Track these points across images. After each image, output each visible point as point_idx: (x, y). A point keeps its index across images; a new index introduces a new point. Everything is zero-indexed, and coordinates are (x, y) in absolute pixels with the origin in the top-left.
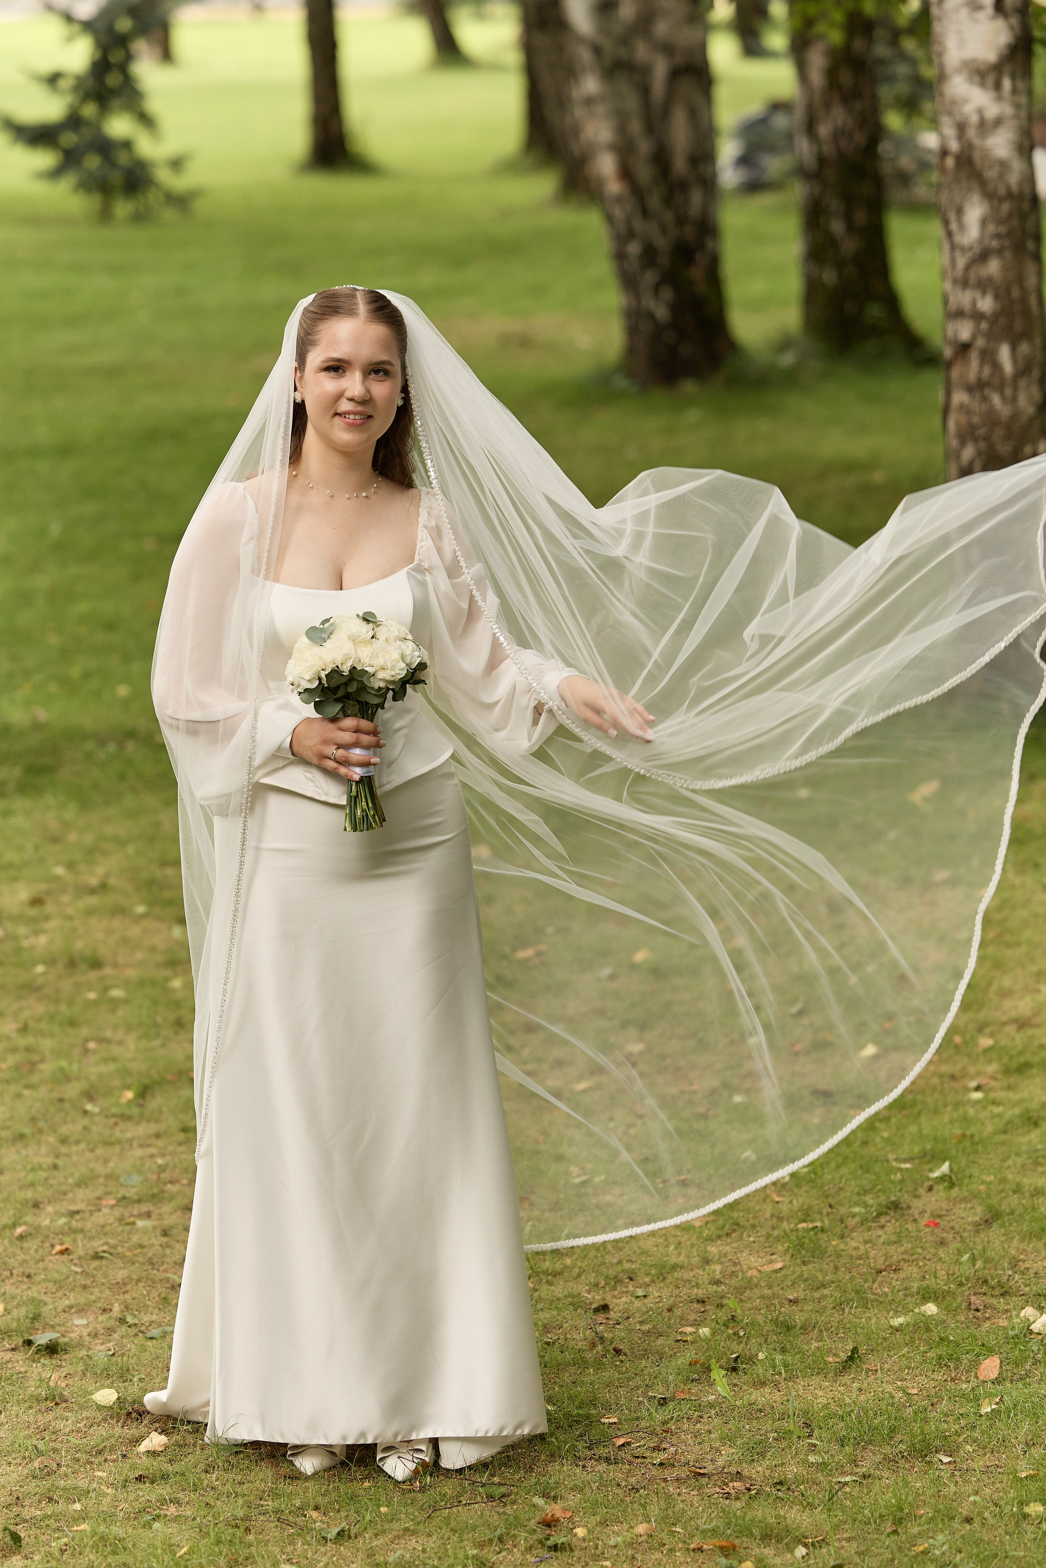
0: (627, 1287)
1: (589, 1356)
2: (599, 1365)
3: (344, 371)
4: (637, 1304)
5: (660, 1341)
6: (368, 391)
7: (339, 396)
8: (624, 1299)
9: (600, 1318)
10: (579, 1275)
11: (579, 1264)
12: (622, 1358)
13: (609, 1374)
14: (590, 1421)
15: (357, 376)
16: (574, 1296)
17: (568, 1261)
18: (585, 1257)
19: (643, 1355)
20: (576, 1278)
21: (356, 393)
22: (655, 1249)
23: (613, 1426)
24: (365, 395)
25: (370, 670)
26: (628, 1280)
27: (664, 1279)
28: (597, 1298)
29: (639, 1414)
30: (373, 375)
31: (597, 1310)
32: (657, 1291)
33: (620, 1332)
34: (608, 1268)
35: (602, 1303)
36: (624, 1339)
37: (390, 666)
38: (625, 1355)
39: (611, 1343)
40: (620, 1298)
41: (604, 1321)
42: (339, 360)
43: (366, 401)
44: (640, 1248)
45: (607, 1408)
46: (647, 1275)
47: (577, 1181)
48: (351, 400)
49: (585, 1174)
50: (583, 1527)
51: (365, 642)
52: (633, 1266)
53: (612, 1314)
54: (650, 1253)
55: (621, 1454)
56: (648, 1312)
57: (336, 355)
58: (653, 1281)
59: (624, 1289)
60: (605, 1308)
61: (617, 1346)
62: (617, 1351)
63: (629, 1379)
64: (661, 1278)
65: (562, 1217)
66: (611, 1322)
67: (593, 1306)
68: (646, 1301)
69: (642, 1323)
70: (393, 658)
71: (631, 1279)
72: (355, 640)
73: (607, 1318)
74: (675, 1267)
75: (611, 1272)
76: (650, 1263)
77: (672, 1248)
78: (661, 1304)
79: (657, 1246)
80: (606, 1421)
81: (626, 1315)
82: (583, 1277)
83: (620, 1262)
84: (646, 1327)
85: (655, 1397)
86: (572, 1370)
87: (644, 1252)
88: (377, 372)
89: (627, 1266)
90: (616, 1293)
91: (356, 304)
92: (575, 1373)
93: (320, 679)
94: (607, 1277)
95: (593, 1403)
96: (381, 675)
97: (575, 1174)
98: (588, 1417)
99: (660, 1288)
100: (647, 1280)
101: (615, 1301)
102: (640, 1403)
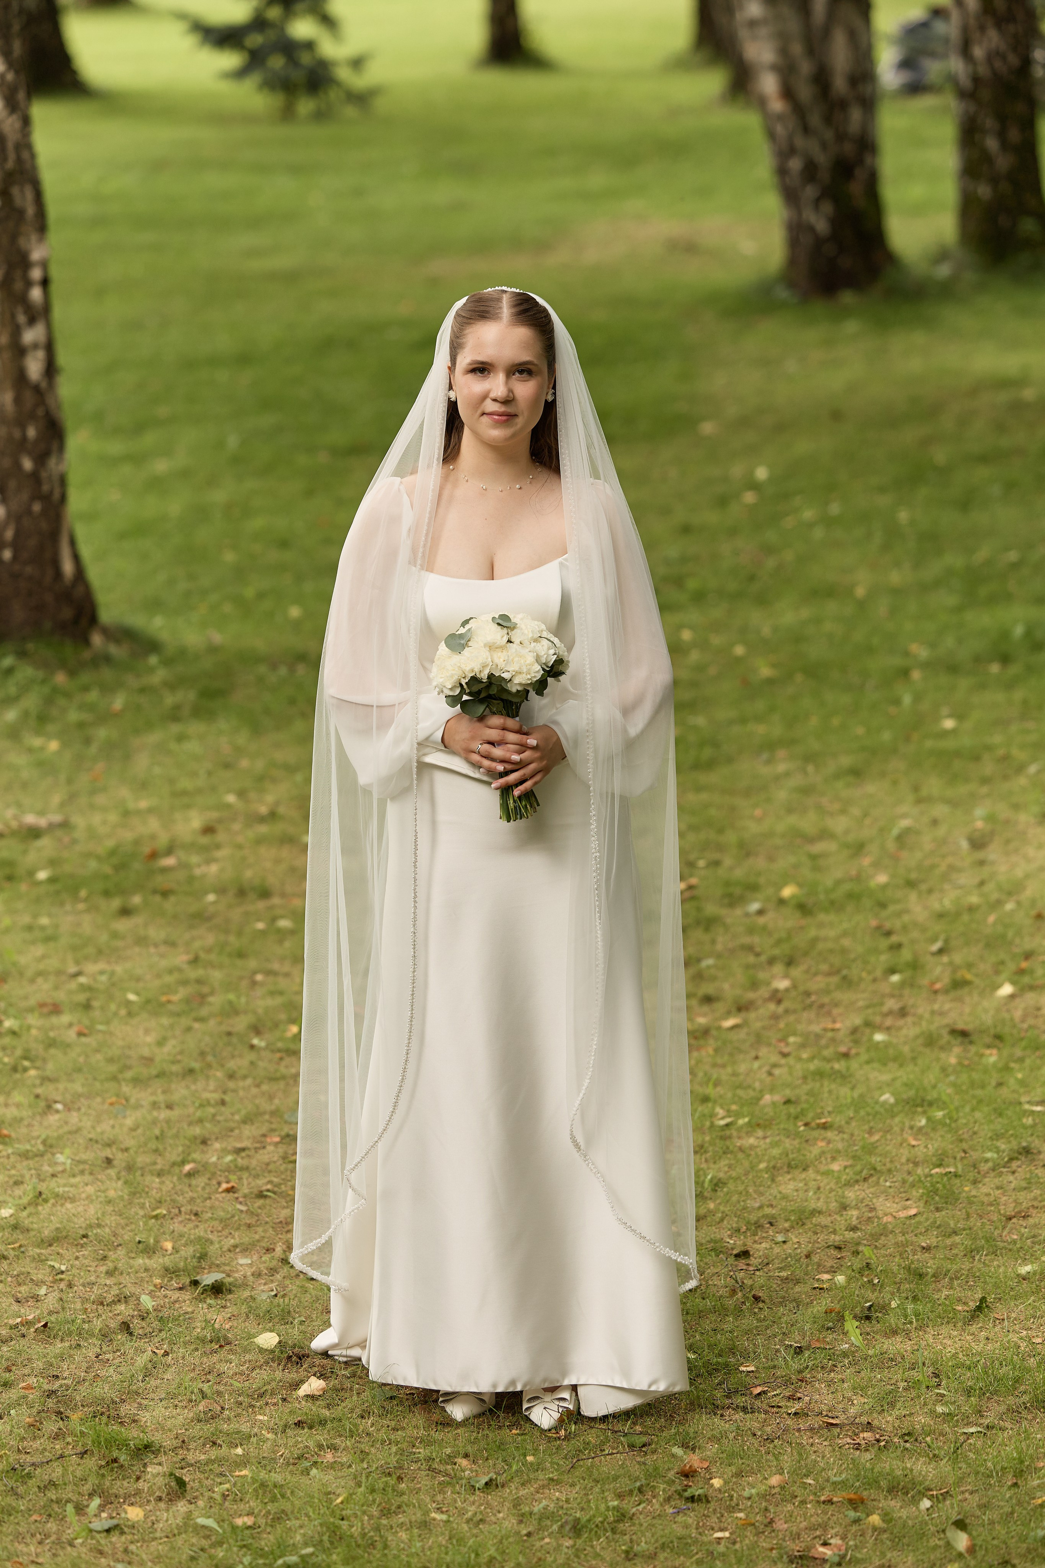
0: (767, 1232)
1: (730, 1303)
2: (738, 1312)
3: (489, 373)
4: (777, 1250)
5: (797, 1289)
6: (510, 391)
7: (484, 397)
8: (764, 1245)
9: (741, 1264)
10: (722, 1220)
11: (722, 1208)
12: (761, 1305)
13: (748, 1322)
14: (729, 1370)
15: (501, 377)
16: (716, 1242)
17: (712, 1206)
18: (728, 1201)
19: (781, 1303)
20: (719, 1223)
21: (499, 394)
22: (795, 1194)
23: (751, 1374)
24: (508, 396)
25: (506, 676)
26: (768, 1225)
27: (803, 1224)
28: (736, 1243)
29: (776, 1362)
30: (517, 374)
31: (737, 1256)
32: (796, 1237)
33: (760, 1278)
34: (750, 1213)
35: (743, 1249)
36: (763, 1286)
37: (525, 670)
38: (763, 1302)
39: (751, 1290)
40: (760, 1243)
41: (744, 1267)
42: (482, 363)
43: (508, 401)
44: (780, 1193)
45: (746, 1356)
46: (786, 1220)
47: (722, 1123)
48: (495, 400)
49: (730, 1117)
50: (720, 1477)
51: (502, 648)
52: (774, 1212)
53: (753, 1261)
54: (791, 1198)
55: (758, 1403)
56: (786, 1258)
57: (481, 358)
58: (793, 1227)
59: (764, 1235)
60: (745, 1254)
61: (757, 1293)
62: (757, 1298)
63: (767, 1328)
64: (800, 1223)
65: (706, 1161)
66: (751, 1268)
67: (735, 1252)
68: (785, 1247)
69: (781, 1269)
70: (528, 662)
71: (771, 1224)
72: (492, 647)
73: (748, 1265)
74: (815, 1212)
75: (753, 1217)
76: (790, 1208)
77: (811, 1194)
78: (799, 1251)
79: (797, 1190)
80: (744, 1369)
81: (766, 1261)
82: (725, 1222)
83: (761, 1207)
84: (784, 1274)
85: (791, 1346)
86: (713, 1317)
87: (785, 1197)
88: (521, 372)
89: (768, 1211)
90: (757, 1238)
91: (501, 308)
92: (716, 1321)
93: (461, 685)
94: (748, 1223)
95: (732, 1350)
96: (517, 680)
97: (720, 1116)
98: (727, 1365)
99: (799, 1234)
100: (787, 1225)
101: (757, 1246)
102: (777, 1351)
